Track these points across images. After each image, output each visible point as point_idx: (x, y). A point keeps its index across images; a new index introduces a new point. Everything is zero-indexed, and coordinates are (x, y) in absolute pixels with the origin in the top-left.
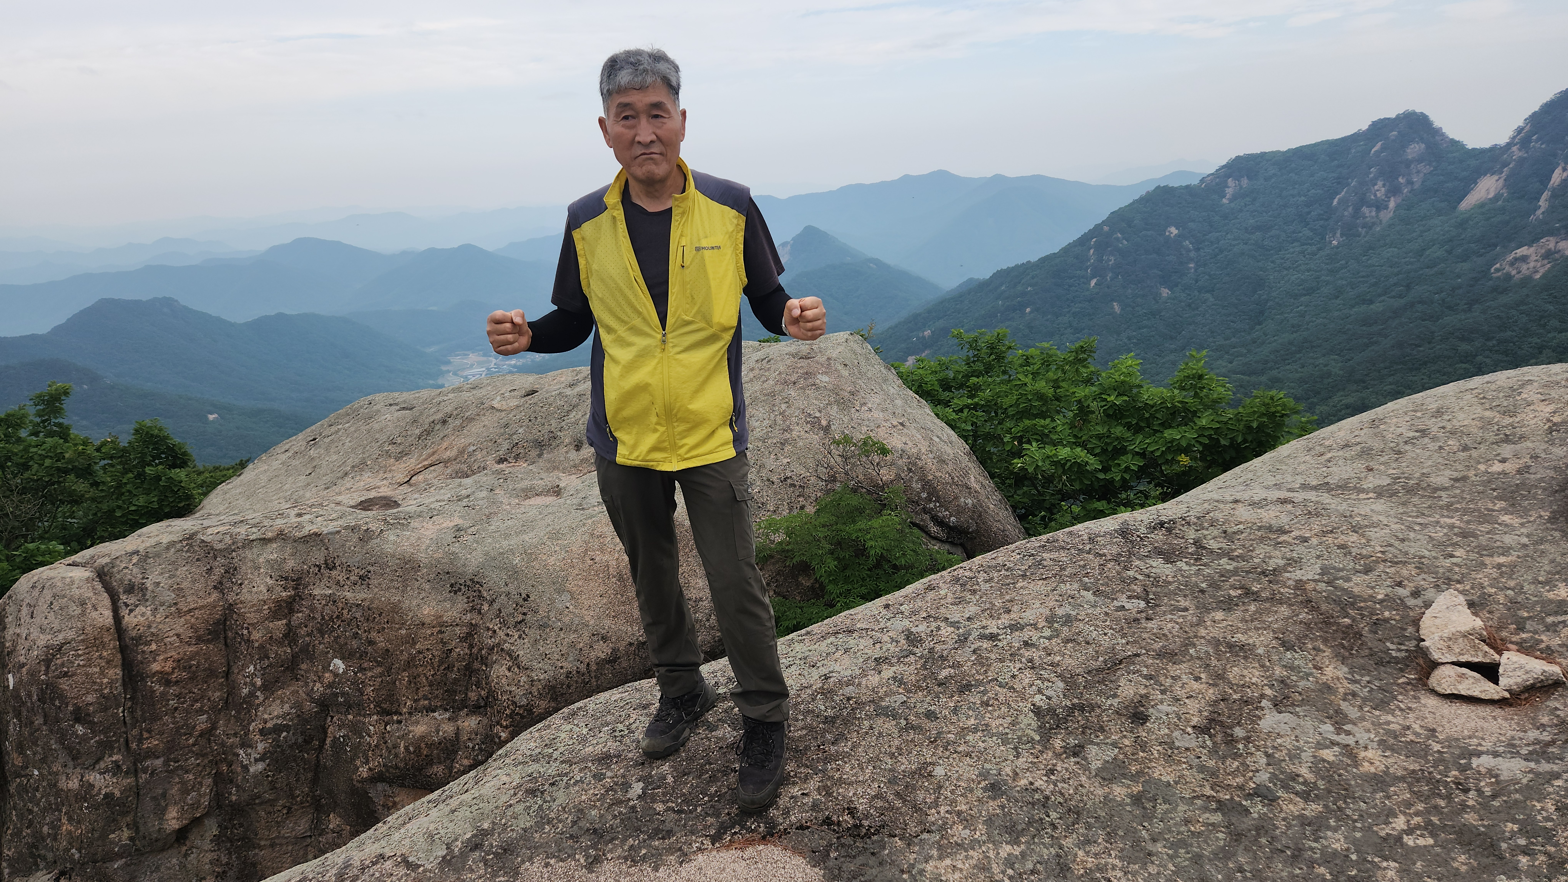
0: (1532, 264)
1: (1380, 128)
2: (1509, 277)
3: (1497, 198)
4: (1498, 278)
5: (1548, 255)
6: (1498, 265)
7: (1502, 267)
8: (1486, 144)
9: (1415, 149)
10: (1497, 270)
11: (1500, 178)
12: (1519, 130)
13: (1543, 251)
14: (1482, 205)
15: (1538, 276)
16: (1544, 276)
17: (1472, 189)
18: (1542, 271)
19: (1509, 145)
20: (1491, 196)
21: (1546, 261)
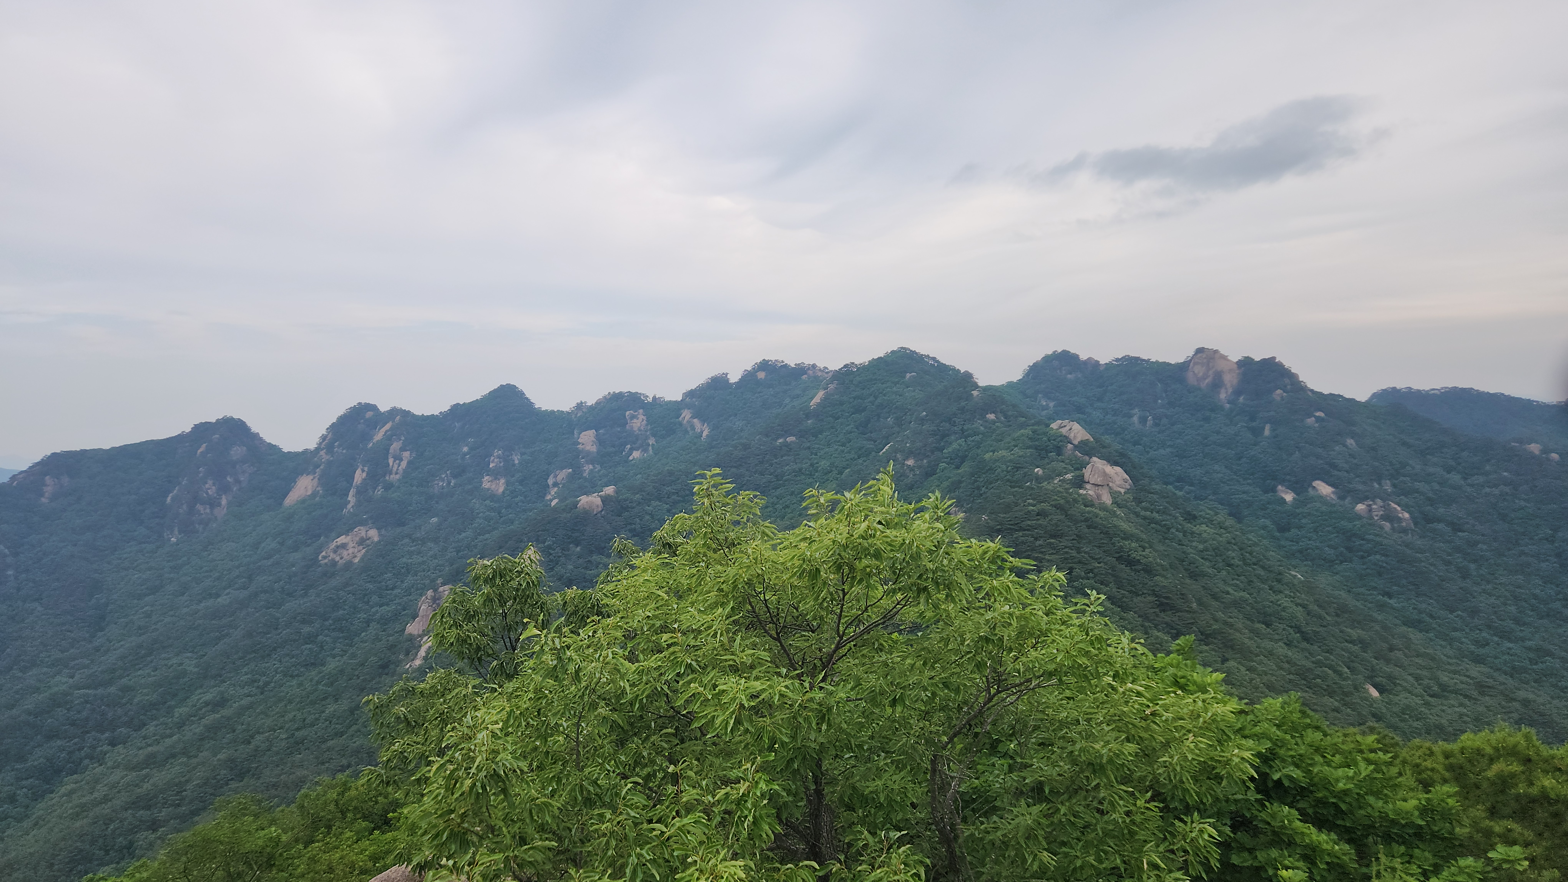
0: (351, 551)
1: (202, 430)
2: (334, 563)
3: (314, 494)
4: (326, 564)
5: (362, 542)
6: (324, 553)
7: (327, 555)
8: (299, 449)
9: (237, 452)
10: (325, 558)
11: (314, 478)
12: (324, 438)
13: (357, 539)
14: (303, 501)
15: (356, 560)
16: (362, 559)
17: (293, 487)
18: (359, 555)
19: (317, 450)
20: (309, 493)
21: (361, 547)
